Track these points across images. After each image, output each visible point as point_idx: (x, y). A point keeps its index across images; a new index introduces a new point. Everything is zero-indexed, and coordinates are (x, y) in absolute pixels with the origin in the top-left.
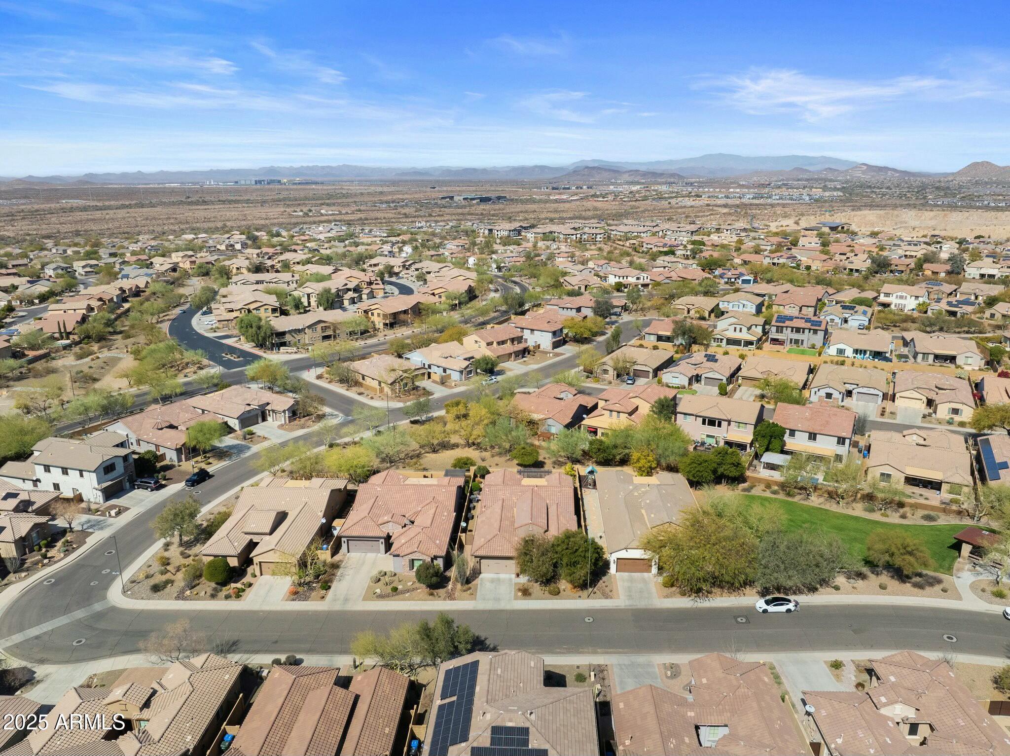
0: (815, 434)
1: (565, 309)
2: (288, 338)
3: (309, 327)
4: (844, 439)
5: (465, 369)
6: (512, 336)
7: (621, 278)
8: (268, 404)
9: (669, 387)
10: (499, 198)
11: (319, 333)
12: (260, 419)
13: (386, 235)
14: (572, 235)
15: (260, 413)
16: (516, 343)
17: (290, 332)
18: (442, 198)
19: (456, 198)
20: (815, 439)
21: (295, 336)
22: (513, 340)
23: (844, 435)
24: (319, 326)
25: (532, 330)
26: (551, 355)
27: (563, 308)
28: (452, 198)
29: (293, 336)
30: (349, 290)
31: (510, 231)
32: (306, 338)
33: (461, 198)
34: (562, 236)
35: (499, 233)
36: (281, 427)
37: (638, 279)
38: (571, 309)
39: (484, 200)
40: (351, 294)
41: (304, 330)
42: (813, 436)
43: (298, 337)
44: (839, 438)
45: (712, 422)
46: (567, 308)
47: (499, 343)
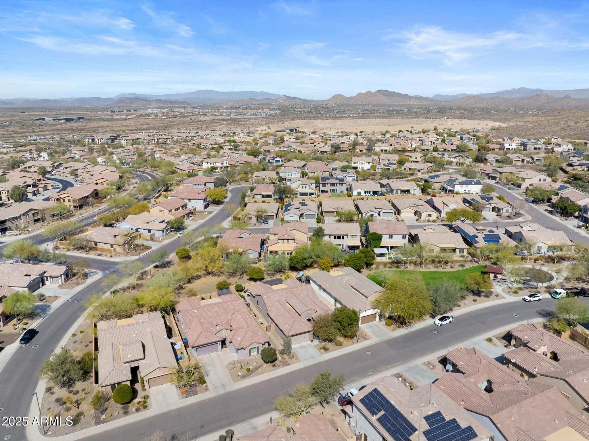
0: (392, 235)
2: (8, 224)
3: (23, 215)
4: (406, 235)
5: (165, 228)
6: (180, 205)
7: (212, 164)
8: (45, 272)
9: (289, 222)
10: (79, 119)
11: (31, 218)
12: (41, 284)
13: (12, 146)
14: (152, 140)
15: (41, 280)
17: (9, 220)
18: (36, 120)
19: (47, 119)
20: (392, 238)
21: (14, 222)
22: (182, 207)
23: (405, 233)
24: (31, 214)
25: (190, 200)
26: (206, 213)
27: (196, 184)
28: (44, 119)
29: (12, 223)
31: (107, 139)
32: (22, 223)
33: (52, 119)
34: (145, 141)
35: (99, 141)
36: (61, 286)
37: (222, 164)
39: (68, 120)
40: (30, 189)
41: (19, 217)
42: (391, 236)
43: (16, 223)
44: (403, 235)
45: (339, 237)
46: (198, 184)
47: (175, 210)
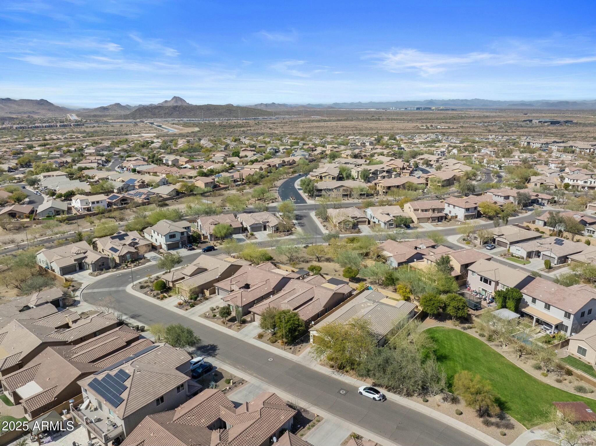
0: (549, 305)
1: (497, 196)
2: (323, 193)
3: (335, 188)
4: (570, 314)
5: (388, 222)
6: (433, 207)
8: (268, 222)
9: (513, 256)
10: (566, 122)
11: (341, 192)
12: (263, 229)
15: (263, 226)
16: (436, 212)
17: (325, 190)
18: (524, 121)
19: (534, 121)
20: (549, 309)
22: (434, 210)
23: (570, 311)
24: (341, 189)
26: (459, 223)
28: (531, 121)
29: (326, 192)
30: (384, 171)
31: (542, 144)
32: (333, 194)
33: (538, 121)
35: (534, 145)
37: (586, 182)
38: (501, 196)
39: (553, 123)
40: (384, 174)
41: (332, 189)
42: (548, 306)
43: (329, 193)
44: (566, 312)
45: (486, 281)
47: (422, 210)
